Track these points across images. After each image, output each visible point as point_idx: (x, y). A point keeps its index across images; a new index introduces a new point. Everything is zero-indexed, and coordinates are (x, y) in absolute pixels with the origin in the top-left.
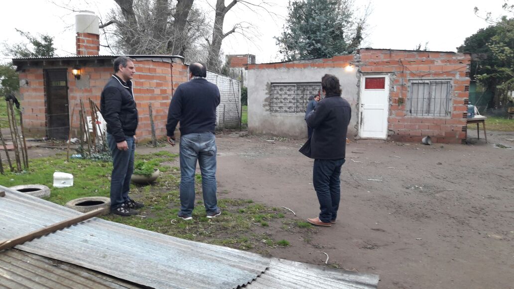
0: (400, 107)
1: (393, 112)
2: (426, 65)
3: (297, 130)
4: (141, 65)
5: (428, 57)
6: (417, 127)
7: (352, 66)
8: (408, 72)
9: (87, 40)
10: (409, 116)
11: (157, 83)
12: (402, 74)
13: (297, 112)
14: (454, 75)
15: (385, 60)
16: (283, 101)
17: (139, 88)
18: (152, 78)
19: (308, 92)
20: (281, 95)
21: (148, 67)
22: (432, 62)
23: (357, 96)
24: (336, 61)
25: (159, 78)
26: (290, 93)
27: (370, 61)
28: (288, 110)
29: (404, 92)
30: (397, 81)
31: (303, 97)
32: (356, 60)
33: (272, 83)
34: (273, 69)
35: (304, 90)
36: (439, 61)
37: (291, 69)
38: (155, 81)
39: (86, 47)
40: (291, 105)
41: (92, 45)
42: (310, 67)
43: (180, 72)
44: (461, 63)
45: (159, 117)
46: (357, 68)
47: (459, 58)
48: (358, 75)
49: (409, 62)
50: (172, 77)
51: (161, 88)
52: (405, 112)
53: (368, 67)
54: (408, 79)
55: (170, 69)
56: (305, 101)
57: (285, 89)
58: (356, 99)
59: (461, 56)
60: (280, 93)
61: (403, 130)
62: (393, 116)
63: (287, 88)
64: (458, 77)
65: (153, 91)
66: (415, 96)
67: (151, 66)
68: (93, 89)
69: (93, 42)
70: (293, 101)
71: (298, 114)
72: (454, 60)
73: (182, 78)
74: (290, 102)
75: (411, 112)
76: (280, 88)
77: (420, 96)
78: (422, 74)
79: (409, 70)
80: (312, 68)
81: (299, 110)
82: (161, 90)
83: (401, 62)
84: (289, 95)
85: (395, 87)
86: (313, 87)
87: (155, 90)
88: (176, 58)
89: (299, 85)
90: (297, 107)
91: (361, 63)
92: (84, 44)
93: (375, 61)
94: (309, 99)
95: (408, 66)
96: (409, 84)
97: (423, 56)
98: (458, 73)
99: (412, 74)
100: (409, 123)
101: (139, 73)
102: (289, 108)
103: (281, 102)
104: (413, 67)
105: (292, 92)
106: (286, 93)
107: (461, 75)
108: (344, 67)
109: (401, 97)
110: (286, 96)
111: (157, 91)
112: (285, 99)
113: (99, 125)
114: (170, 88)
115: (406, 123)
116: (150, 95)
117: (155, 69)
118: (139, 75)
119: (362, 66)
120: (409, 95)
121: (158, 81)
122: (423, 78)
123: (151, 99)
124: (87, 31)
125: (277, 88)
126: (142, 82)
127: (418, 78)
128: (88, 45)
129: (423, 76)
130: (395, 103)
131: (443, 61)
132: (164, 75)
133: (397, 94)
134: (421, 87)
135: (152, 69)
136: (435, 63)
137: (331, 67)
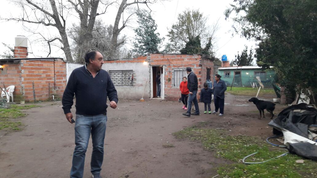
0: (169, 83)
1: (166, 85)
2: (180, 61)
3: (122, 95)
4: (33, 63)
5: (181, 57)
6: (177, 93)
7: (146, 62)
8: (172, 65)
9: (20, 50)
10: (173, 87)
11: (43, 71)
12: (169, 66)
13: (122, 86)
14: (193, 66)
15: (162, 59)
16: (116, 80)
17: (31, 74)
18: (41, 69)
19: (128, 76)
20: (114, 77)
21: (38, 63)
22: (183, 60)
23: (149, 77)
24: (139, 59)
25: (45, 69)
26: (119, 76)
27: (154, 59)
28: (118, 85)
29: (170, 75)
30: (167, 69)
31: (125, 78)
32: (148, 59)
33: (110, 71)
34: (110, 64)
35: (126, 74)
36: (186, 59)
37: (119, 63)
38: (42, 70)
39: (19, 54)
40: (119, 82)
41: (23, 53)
42: (127, 63)
43: (60, 65)
44: (196, 60)
45: (45, 89)
46: (149, 63)
47: (195, 57)
48: (150, 66)
49: (173, 60)
50: (54, 68)
51: (46, 74)
52: (171, 85)
53: (154, 62)
54: (172, 68)
55: (53, 64)
56: (126, 80)
57: (116, 74)
58: (149, 79)
59: (196, 56)
60: (114, 76)
61: (171, 95)
62: (166, 88)
63: (118, 73)
64: (195, 67)
65: (41, 75)
66: (176, 77)
67: (40, 63)
68: (8, 75)
69: (23, 51)
70: (120, 80)
71: (123, 87)
72: (193, 59)
73: (62, 69)
74: (119, 80)
75: (174, 85)
76: (114, 73)
77: (178, 77)
78: (178, 66)
79: (173, 64)
80: (128, 63)
81: (123, 84)
82: (46, 75)
83: (169, 60)
84: (119, 77)
85: (166, 73)
86: (130, 72)
87: (42, 75)
88: (58, 59)
89: (123, 71)
90: (122, 83)
91: (151, 60)
92: (18, 52)
93: (157, 59)
94: (128, 79)
95: (172, 62)
96: (173, 71)
97: (179, 57)
98: (195, 65)
99: (174, 66)
100: (174, 91)
101: (31, 67)
102: (119, 83)
103: (115, 80)
104: (174, 63)
105: (120, 75)
106: (117, 76)
107: (197, 66)
108: (143, 62)
109: (169, 78)
110: (117, 77)
111: (44, 76)
112: (116, 79)
113: (7, 93)
114: (53, 74)
115: (172, 91)
116: (38, 77)
117: (43, 65)
118: (31, 68)
119: (151, 62)
120: (173, 77)
121: (44, 70)
122: (179, 68)
123: (39, 79)
124: (19, 46)
125: (113, 73)
126: (33, 71)
127: (177, 68)
128: (20, 53)
129: (179, 67)
130: (167, 81)
131: (188, 59)
132: (49, 67)
133: (167, 76)
134: (179, 73)
135: (40, 64)
136: (185, 60)
137: (137, 62)
